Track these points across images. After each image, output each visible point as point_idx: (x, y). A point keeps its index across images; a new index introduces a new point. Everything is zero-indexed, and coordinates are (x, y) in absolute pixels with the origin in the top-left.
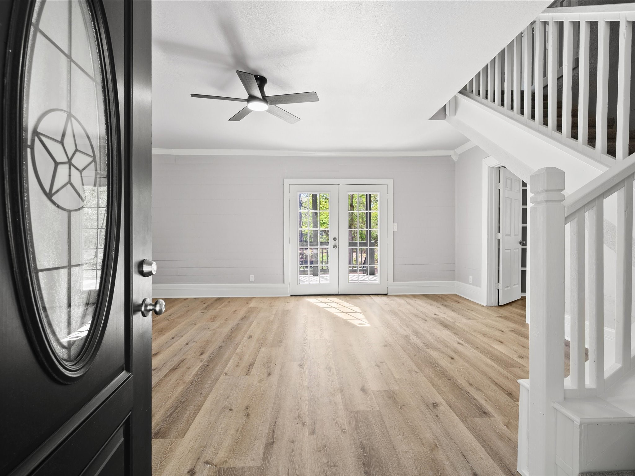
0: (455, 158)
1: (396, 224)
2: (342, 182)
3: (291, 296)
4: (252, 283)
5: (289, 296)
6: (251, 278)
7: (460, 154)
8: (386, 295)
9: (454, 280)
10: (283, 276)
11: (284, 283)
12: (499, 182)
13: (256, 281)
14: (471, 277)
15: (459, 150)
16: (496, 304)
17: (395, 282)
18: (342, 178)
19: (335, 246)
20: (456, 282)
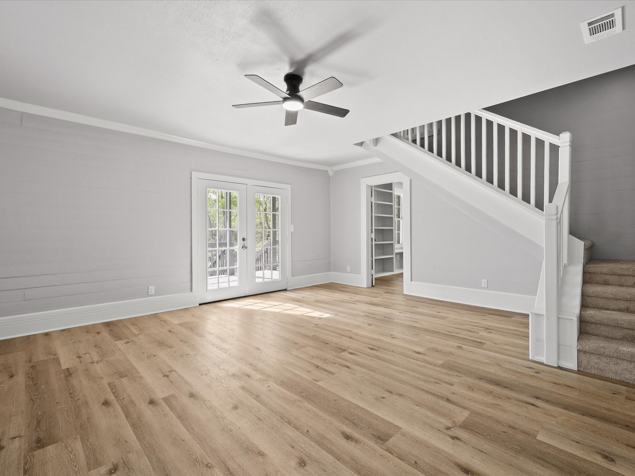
0: (331, 173)
1: (293, 225)
2: (249, 182)
3: (200, 304)
4: (151, 296)
5: (198, 305)
6: (149, 290)
7: (335, 171)
8: (286, 290)
9: (330, 271)
10: (189, 283)
11: (191, 291)
12: (372, 197)
13: (156, 294)
14: (348, 267)
15: (336, 168)
16: (371, 285)
17: (293, 278)
18: (250, 178)
19: (244, 247)
20: (332, 272)
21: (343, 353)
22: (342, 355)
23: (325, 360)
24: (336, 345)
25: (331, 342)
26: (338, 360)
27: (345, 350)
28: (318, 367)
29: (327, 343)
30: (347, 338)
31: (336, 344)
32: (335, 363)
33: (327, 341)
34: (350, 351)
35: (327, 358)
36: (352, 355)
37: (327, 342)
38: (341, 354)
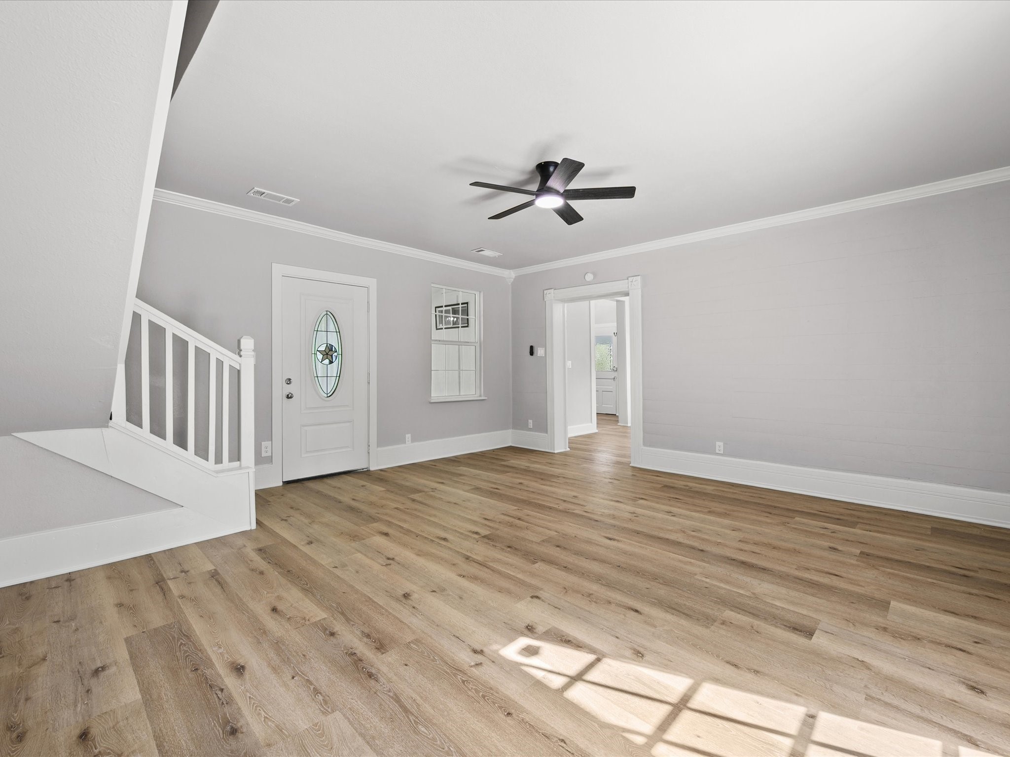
21: (487, 534)
22: (490, 531)
23: (511, 525)
24: (495, 544)
25: (503, 549)
26: (496, 526)
27: (484, 537)
28: (519, 519)
29: (509, 547)
30: (475, 557)
31: (496, 546)
32: (500, 522)
33: (509, 551)
34: (476, 536)
35: (509, 527)
36: (476, 531)
37: (509, 549)
38: (490, 533)
